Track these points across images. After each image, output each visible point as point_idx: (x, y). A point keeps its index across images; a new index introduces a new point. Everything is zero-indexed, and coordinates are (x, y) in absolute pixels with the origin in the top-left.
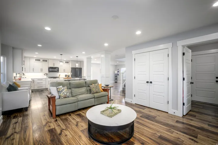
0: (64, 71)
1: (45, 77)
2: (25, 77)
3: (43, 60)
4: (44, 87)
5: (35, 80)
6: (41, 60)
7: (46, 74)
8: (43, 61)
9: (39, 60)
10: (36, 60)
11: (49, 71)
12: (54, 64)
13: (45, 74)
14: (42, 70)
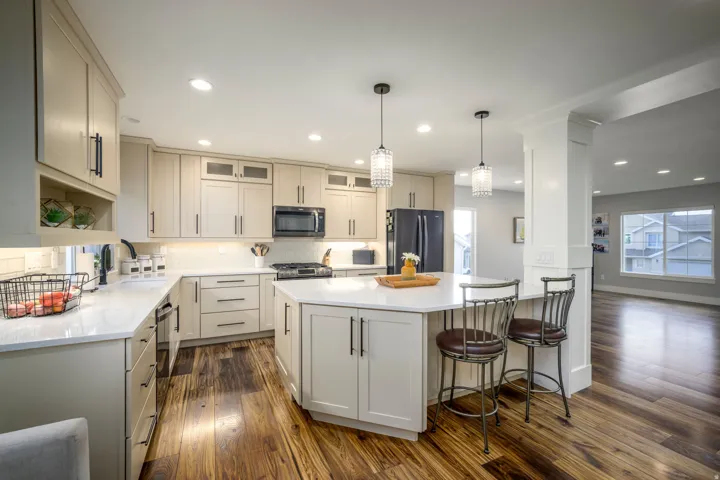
0: (352, 230)
1: (257, 264)
2: (159, 262)
3: (246, 169)
4: (251, 328)
5: (204, 283)
6: (238, 169)
7: (263, 246)
8: (249, 171)
9: (226, 169)
10: (211, 169)
11: (279, 232)
12: (300, 190)
13: (258, 249)
14: (239, 225)
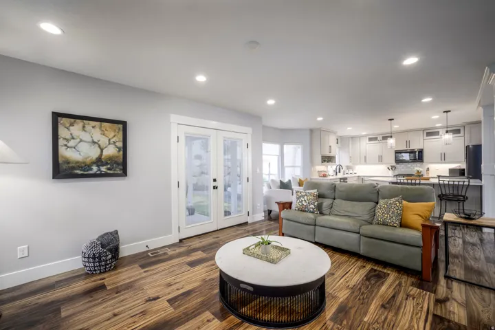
1: (390, 173)
3: (383, 137)
6: (380, 138)
7: (392, 167)
9: (376, 139)
10: (370, 139)
11: (397, 161)
12: (408, 143)
13: (390, 168)
14: (380, 159)
